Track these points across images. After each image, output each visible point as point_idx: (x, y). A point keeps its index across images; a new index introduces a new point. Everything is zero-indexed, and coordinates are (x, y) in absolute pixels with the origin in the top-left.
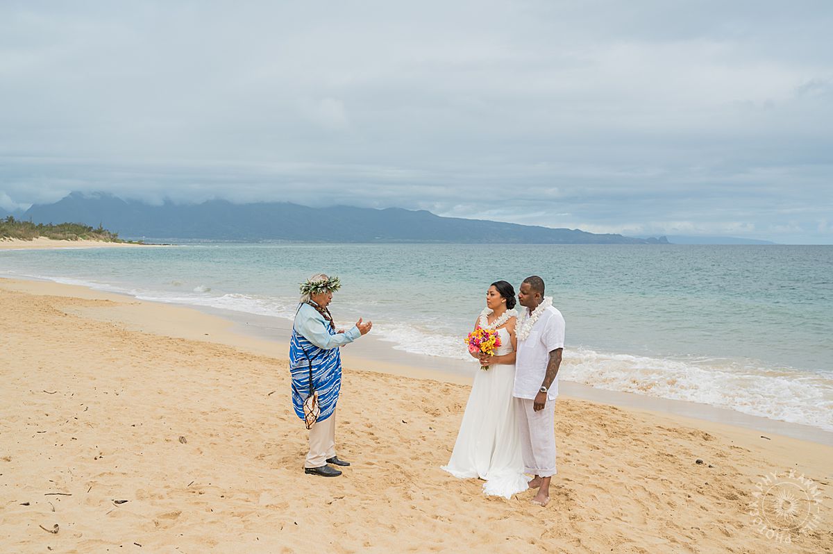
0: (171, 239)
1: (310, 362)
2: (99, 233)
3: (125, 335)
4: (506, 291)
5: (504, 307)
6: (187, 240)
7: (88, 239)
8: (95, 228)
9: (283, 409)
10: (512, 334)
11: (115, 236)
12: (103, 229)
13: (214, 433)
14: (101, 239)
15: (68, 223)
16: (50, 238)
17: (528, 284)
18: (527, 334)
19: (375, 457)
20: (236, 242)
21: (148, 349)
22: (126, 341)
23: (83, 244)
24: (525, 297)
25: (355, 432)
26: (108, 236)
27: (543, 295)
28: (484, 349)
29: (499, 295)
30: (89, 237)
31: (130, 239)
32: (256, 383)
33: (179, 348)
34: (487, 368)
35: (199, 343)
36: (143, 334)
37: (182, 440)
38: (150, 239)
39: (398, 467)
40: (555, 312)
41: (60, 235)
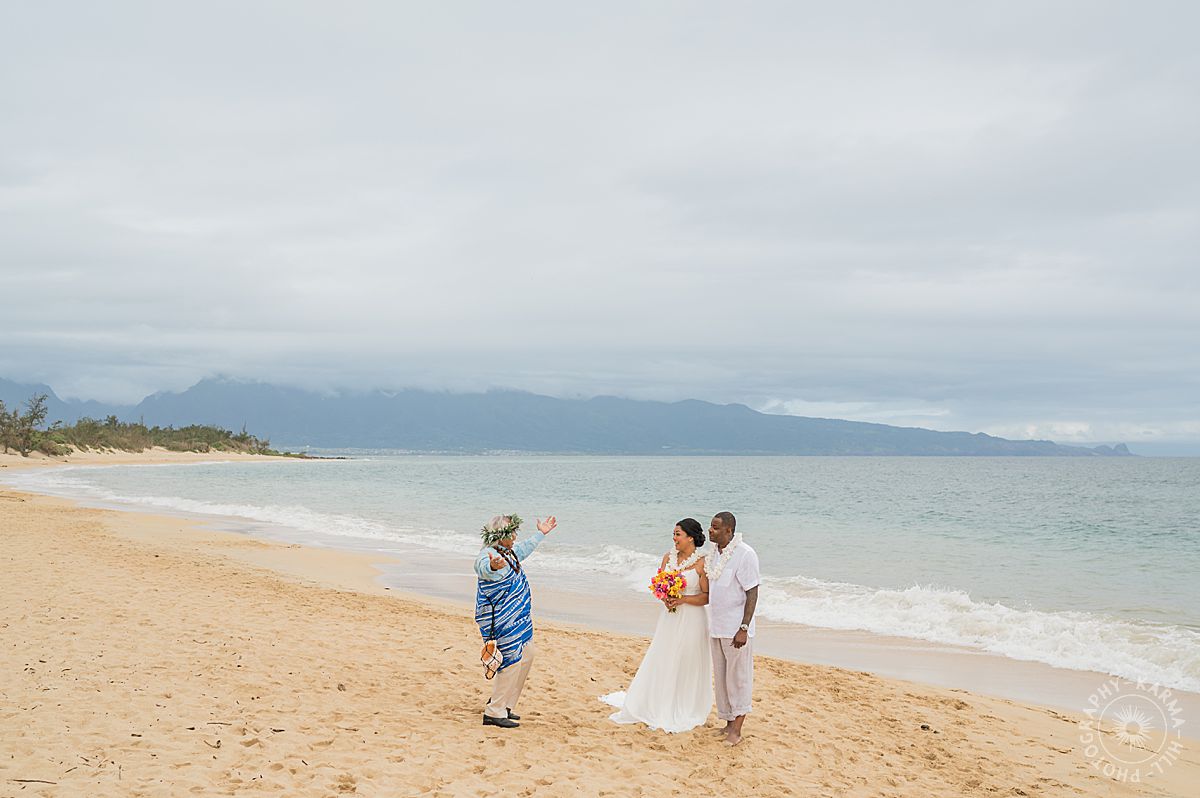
0: (348, 450)
1: (493, 608)
2: (241, 442)
3: (278, 588)
4: (691, 529)
5: (692, 546)
6: (372, 450)
7: (225, 450)
8: (236, 433)
9: (456, 664)
10: (702, 575)
11: (266, 444)
12: (248, 435)
13: (375, 683)
14: (245, 450)
15: (196, 425)
16: (169, 449)
17: (720, 520)
18: (720, 573)
19: (545, 709)
20: (445, 454)
21: (309, 603)
22: (281, 595)
23: (216, 458)
24: (716, 531)
25: (532, 687)
26: (254, 445)
27: (733, 531)
28: (672, 593)
29: (685, 534)
30: (226, 446)
31: (287, 449)
32: (432, 638)
33: (349, 604)
34: (674, 610)
35: (374, 598)
36: (303, 587)
37: (341, 687)
38: (317, 449)
39: (567, 718)
40: (749, 548)
41: (184, 444)
